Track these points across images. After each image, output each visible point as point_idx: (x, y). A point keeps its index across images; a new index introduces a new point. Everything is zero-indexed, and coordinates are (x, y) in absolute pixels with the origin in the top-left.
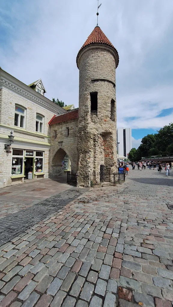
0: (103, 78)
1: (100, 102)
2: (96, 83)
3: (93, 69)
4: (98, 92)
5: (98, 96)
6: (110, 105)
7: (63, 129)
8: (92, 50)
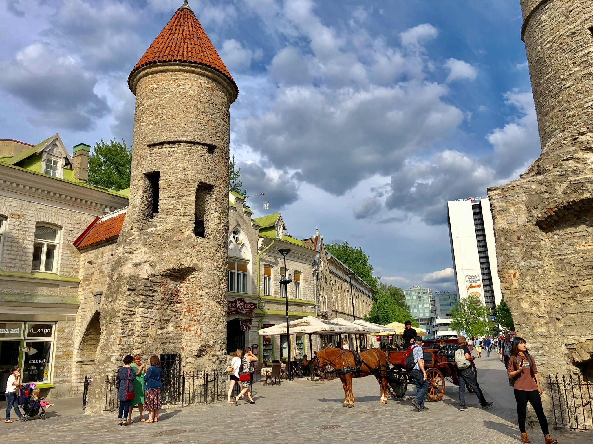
0: (173, 138)
1: (165, 195)
2: (156, 151)
3: (151, 118)
4: (161, 171)
5: (160, 182)
6: (193, 198)
7: (105, 259)
8: (151, 76)
